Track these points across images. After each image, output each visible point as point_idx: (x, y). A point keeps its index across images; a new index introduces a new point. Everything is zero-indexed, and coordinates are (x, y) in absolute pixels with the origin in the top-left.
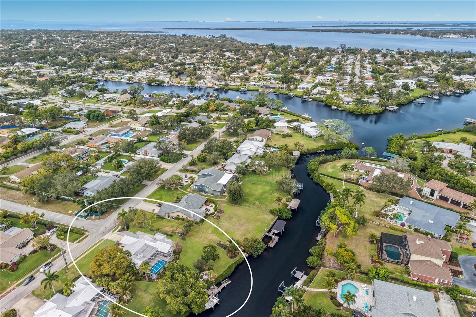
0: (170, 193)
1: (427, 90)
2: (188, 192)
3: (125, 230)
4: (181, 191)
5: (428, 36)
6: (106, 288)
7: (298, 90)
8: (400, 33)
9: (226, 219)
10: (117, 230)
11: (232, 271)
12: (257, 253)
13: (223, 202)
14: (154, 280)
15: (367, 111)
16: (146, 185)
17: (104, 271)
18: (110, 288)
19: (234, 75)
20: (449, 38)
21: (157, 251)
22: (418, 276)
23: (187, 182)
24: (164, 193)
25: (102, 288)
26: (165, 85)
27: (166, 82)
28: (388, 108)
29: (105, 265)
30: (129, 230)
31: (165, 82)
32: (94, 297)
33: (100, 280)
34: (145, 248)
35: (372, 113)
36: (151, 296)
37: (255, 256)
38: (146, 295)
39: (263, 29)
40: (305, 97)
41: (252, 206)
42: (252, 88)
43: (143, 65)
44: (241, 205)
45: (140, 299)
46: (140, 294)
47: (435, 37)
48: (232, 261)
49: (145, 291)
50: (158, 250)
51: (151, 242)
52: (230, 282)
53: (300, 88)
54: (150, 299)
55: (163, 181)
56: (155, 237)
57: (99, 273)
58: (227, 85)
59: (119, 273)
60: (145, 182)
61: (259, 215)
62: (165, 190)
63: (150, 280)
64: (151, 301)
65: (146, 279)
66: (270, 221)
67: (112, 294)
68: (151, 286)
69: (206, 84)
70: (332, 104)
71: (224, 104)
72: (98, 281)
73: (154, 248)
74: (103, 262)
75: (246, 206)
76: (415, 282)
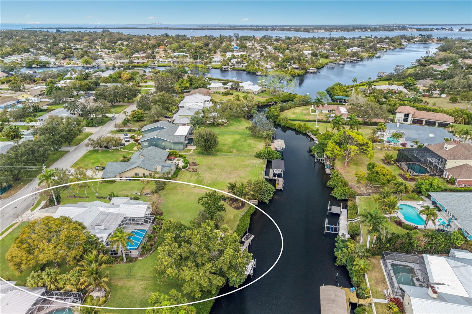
0: (109, 155)
1: (330, 59)
2: (135, 151)
3: (54, 205)
4: (124, 151)
5: (301, 31)
6: (53, 287)
7: (213, 63)
8: (277, 30)
9: (205, 170)
10: (40, 207)
11: (249, 223)
12: (268, 198)
13: (191, 155)
14: (136, 258)
15: (292, 73)
16: (67, 152)
17: (41, 256)
18: (61, 285)
19: (136, 55)
20: (318, 32)
21: (125, 218)
22: (464, 182)
23: (129, 141)
24: (99, 156)
25: (43, 290)
26: (51, 66)
27: (52, 63)
28: (308, 70)
29: (43, 245)
30: (61, 203)
31: (50, 64)
32: (30, 310)
33: (35, 275)
34: (103, 217)
35: (297, 75)
36: (143, 283)
37: (267, 202)
38: (132, 283)
39: (147, 28)
40: (224, 67)
41: (230, 154)
42: (161, 64)
43: (14, 50)
44: (216, 155)
45: (124, 291)
46: (120, 284)
47: (307, 32)
48: (241, 213)
49: (129, 277)
50: (126, 216)
51: (110, 209)
52: (253, 236)
53: (215, 62)
54: (143, 286)
55: (93, 141)
56: (112, 202)
57: (32, 264)
58: (131, 62)
59: (73, 255)
60: (64, 149)
61: (244, 161)
62: (99, 153)
63: (130, 259)
64: (146, 289)
65: (123, 260)
66: (261, 165)
67: (68, 294)
68: (136, 268)
69: (105, 63)
70: (255, 70)
71: (138, 73)
72: (33, 278)
73: (118, 215)
74: (36, 242)
75: (223, 155)
76: (463, 189)
